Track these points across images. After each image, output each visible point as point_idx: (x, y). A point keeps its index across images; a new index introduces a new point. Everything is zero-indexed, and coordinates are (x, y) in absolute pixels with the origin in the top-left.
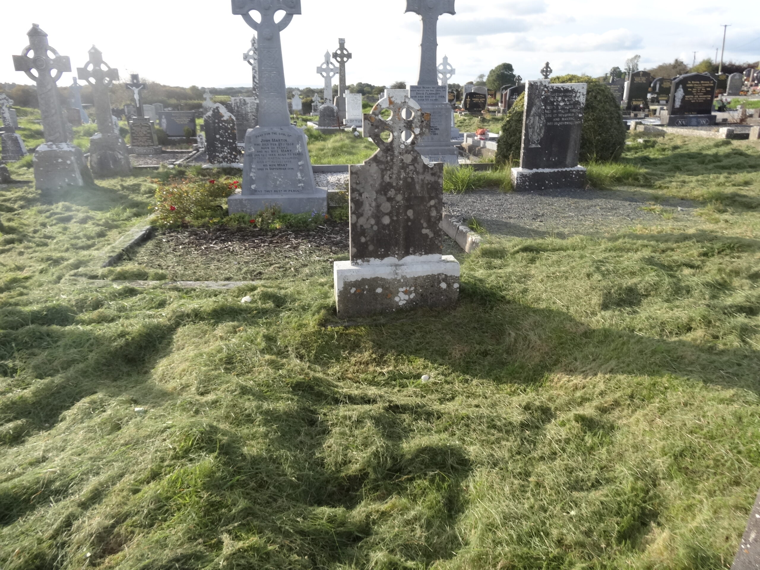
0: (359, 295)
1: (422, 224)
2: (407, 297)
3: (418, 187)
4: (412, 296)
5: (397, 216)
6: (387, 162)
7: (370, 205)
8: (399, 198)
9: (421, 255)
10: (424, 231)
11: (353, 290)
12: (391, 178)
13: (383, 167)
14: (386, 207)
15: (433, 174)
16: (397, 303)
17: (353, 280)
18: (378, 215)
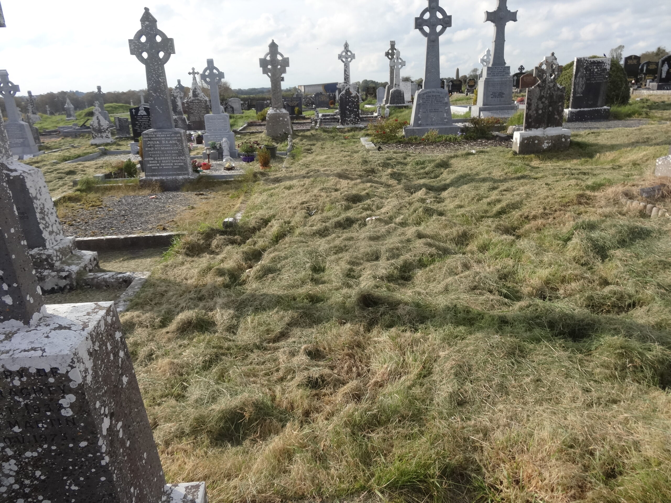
0: (528, 144)
1: (555, 113)
2: (547, 145)
3: (554, 97)
4: (550, 144)
5: (545, 110)
6: (543, 87)
7: (534, 105)
8: (547, 102)
9: (553, 127)
10: (556, 116)
11: (526, 141)
12: (544, 93)
13: (541, 89)
14: (541, 106)
15: (561, 92)
16: (544, 147)
17: (526, 137)
18: (537, 110)
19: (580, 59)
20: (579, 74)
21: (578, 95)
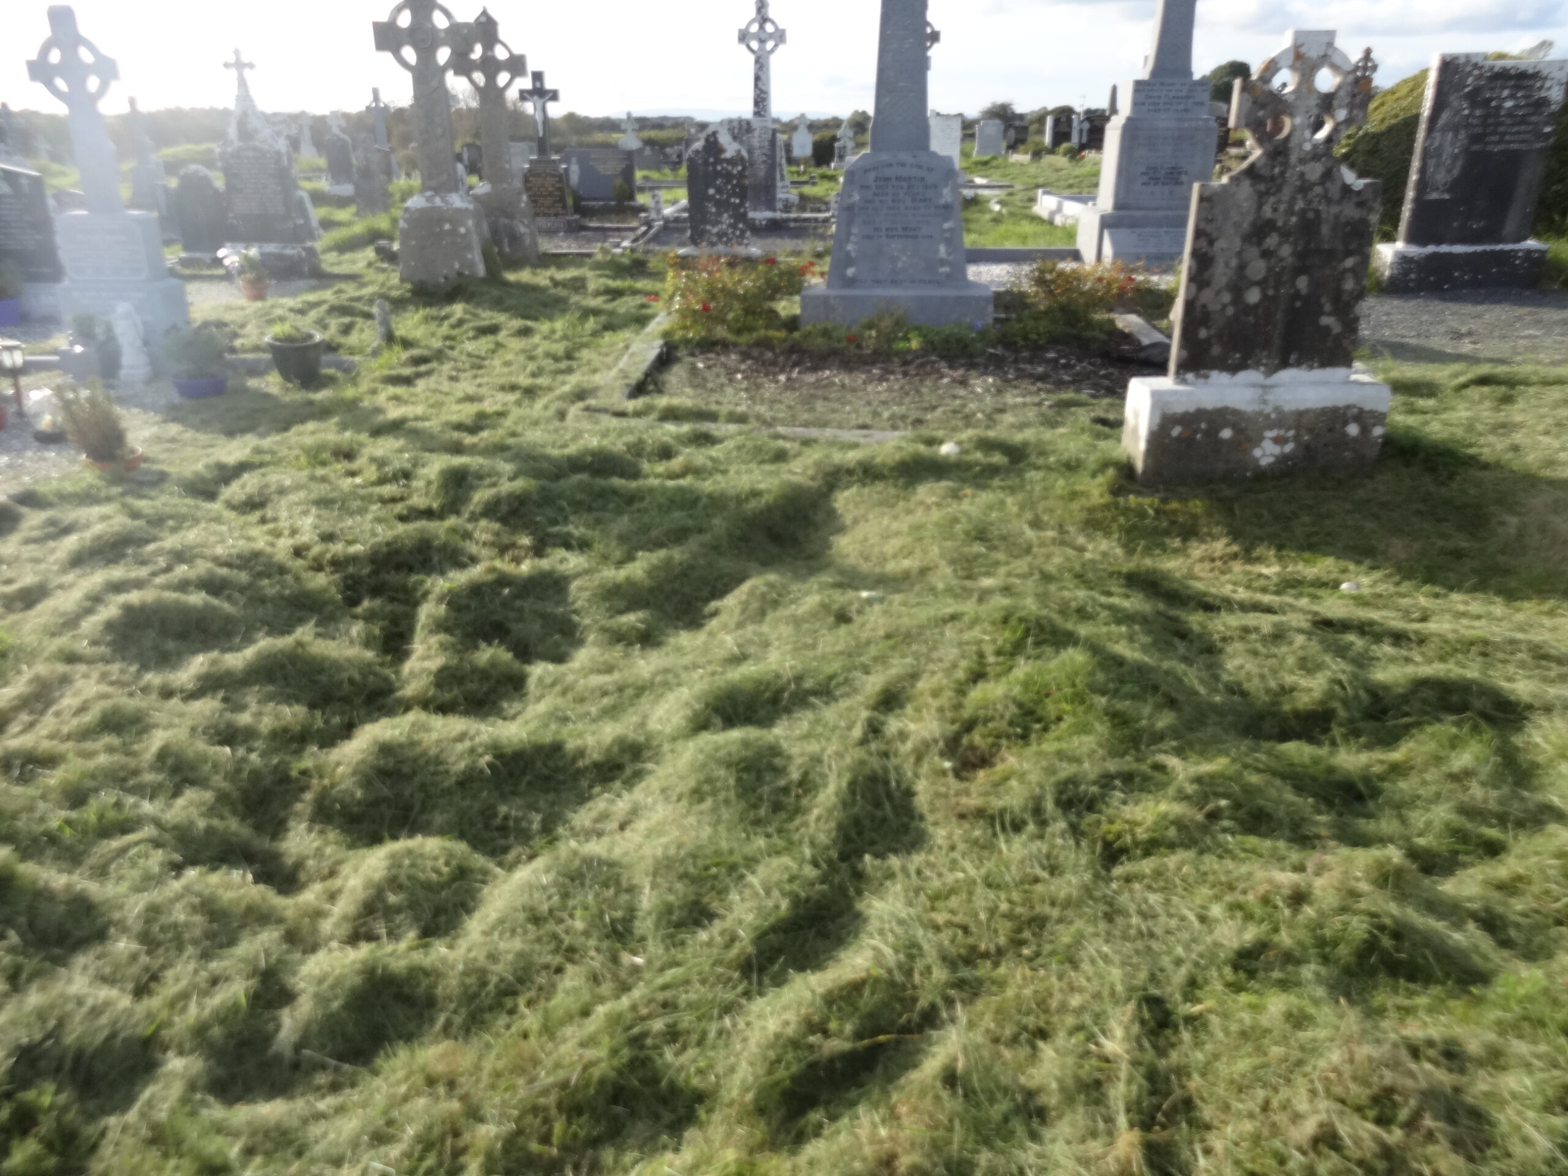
0: (1187, 441)
1: (1321, 306)
2: (1276, 450)
3: (1325, 230)
4: (1289, 448)
5: (1277, 288)
6: (1273, 178)
7: (1227, 265)
8: (1286, 251)
9: (1311, 368)
10: (1326, 321)
11: (1176, 431)
12: (1275, 210)
13: (1262, 187)
14: (1258, 268)
15: (1360, 205)
16: (1257, 460)
17: (1181, 408)
18: (1237, 288)
19: (1455, 58)
20: (1445, 117)
21: (1434, 196)
